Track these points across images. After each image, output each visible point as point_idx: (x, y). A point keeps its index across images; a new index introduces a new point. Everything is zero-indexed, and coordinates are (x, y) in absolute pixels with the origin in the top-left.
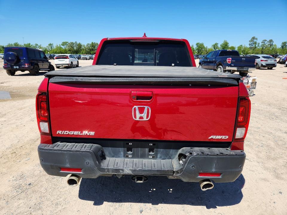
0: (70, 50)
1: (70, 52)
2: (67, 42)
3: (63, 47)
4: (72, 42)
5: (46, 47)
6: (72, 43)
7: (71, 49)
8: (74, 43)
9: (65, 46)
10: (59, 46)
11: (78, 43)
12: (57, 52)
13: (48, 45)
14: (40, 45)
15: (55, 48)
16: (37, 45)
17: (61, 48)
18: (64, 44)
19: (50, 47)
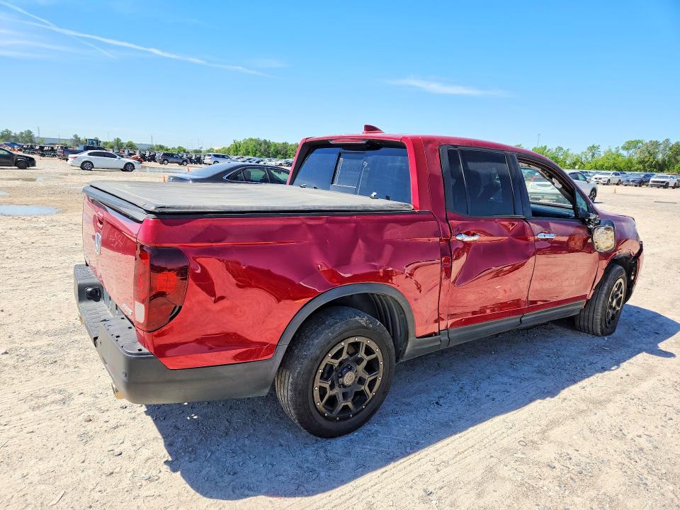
0: (642, 162)
1: (641, 166)
2: (640, 142)
3: (625, 153)
4: (654, 139)
5: (579, 153)
6: (656, 144)
7: (646, 160)
8: (661, 142)
9: (631, 151)
10: (614, 150)
11: (674, 143)
12: (606, 165)
13: (585, 150)
14: (568, 150)
15: (603, 155)
16: (560, 149)
17: (619, 156)
18: (630, 145)
19: (591, 154)
